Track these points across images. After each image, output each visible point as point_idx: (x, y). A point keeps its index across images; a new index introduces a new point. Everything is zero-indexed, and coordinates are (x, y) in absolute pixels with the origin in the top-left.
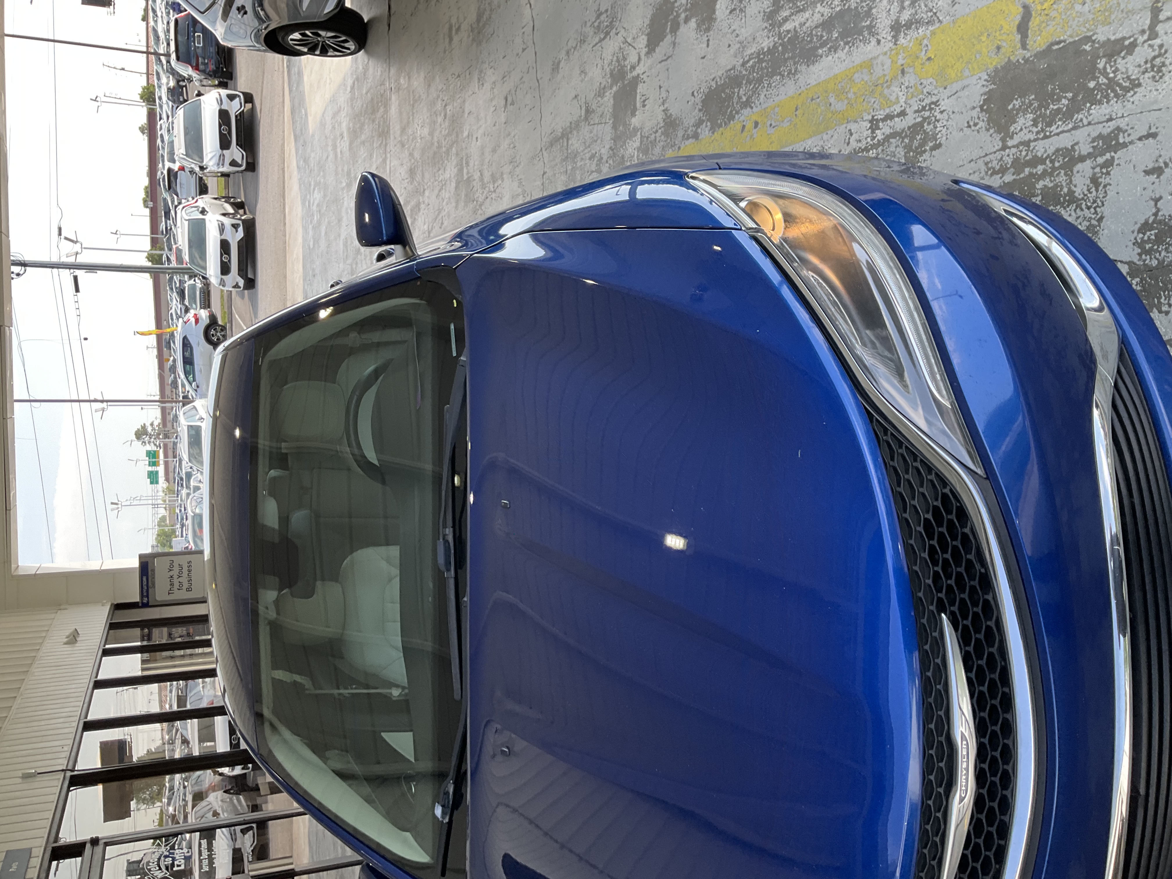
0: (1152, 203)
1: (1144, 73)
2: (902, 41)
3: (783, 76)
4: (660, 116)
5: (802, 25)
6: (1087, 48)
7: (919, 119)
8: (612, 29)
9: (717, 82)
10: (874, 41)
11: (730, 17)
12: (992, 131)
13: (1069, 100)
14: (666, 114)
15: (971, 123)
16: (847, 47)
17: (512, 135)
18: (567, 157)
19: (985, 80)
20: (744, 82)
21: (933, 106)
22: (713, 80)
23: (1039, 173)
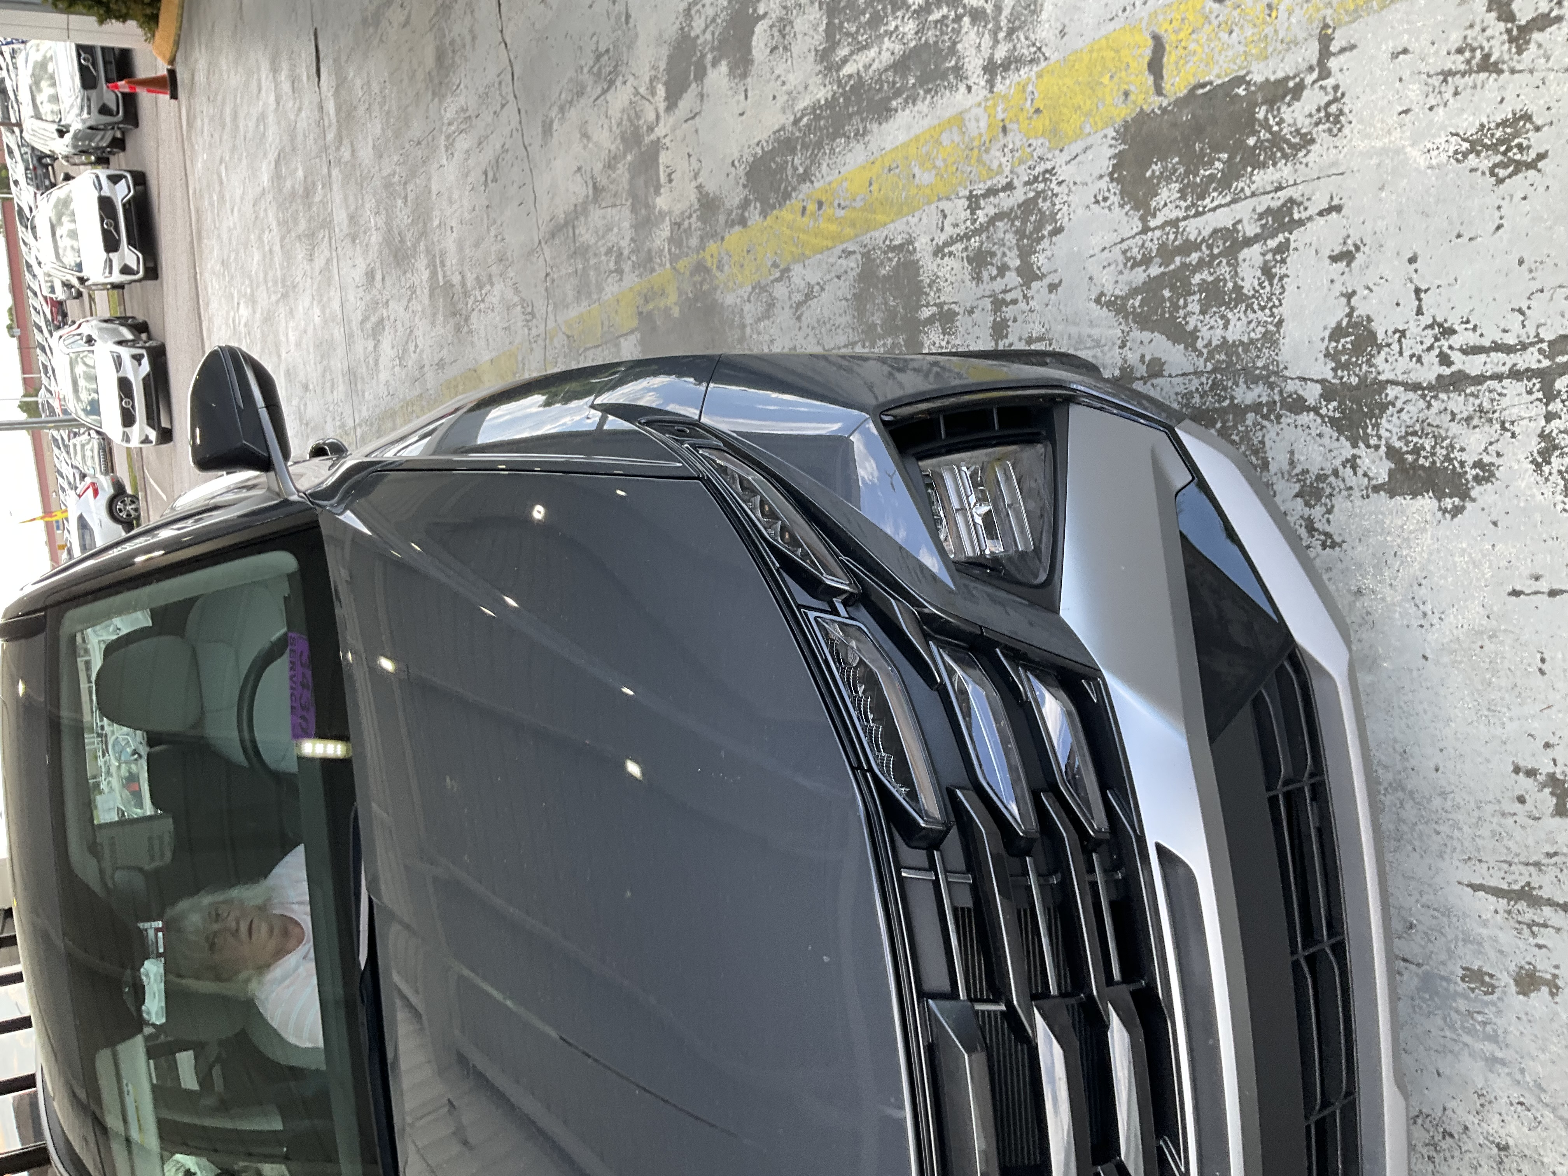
0: (1344, 300)
1: (1317, 124)
2: (999, 87)
3: (849, 138)
4: (693, 195)
5: (867, 67)
6: (1241, 91)
7: (1031, 194)
8: (617, 76)
9: (762, 148)
10: (963, 89)
11: (771, 58)
12: (1127, 207)
13: (1224, 163)
14: (700, 193)
15: (1100, 198)
16: (929, 97)
17: (499, 223)
18: (575, 253)
19: (1113, 138)
20: (799, 147)
21: (1047, 176)
22: (758, 144)
23: (1194, 263)
